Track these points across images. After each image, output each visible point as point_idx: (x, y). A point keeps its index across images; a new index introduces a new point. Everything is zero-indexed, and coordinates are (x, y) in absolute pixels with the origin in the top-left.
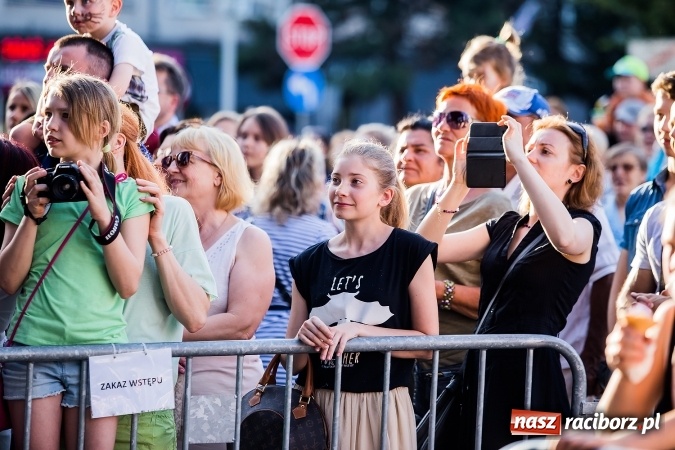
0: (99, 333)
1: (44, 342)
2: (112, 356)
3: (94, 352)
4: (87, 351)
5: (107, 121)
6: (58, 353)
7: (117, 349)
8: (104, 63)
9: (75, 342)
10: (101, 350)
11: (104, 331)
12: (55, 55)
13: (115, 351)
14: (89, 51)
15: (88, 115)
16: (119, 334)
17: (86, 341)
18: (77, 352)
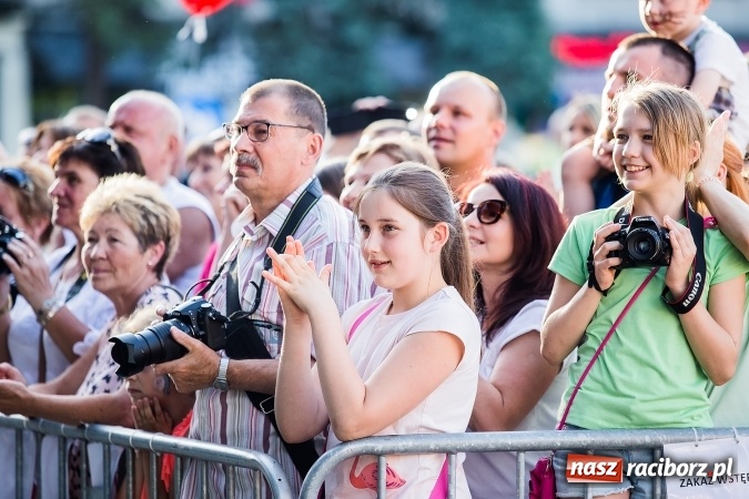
0: (675, 414)
1: (606, 424)
2: (693, 443)
3: (670, 438)
4: (659, 437)
5: (697, 142)
6: (624, 439)
7: (700, 435)
8: (683, 69)
9: (645, 426)
10: (679, 436)
11: (682, 412)
12: (620, 59)
13: (697, 437)
14: (664, 52)
15: (675, 135)
16: (700, 416)
17: (658, 424)
18: (647, 438)
